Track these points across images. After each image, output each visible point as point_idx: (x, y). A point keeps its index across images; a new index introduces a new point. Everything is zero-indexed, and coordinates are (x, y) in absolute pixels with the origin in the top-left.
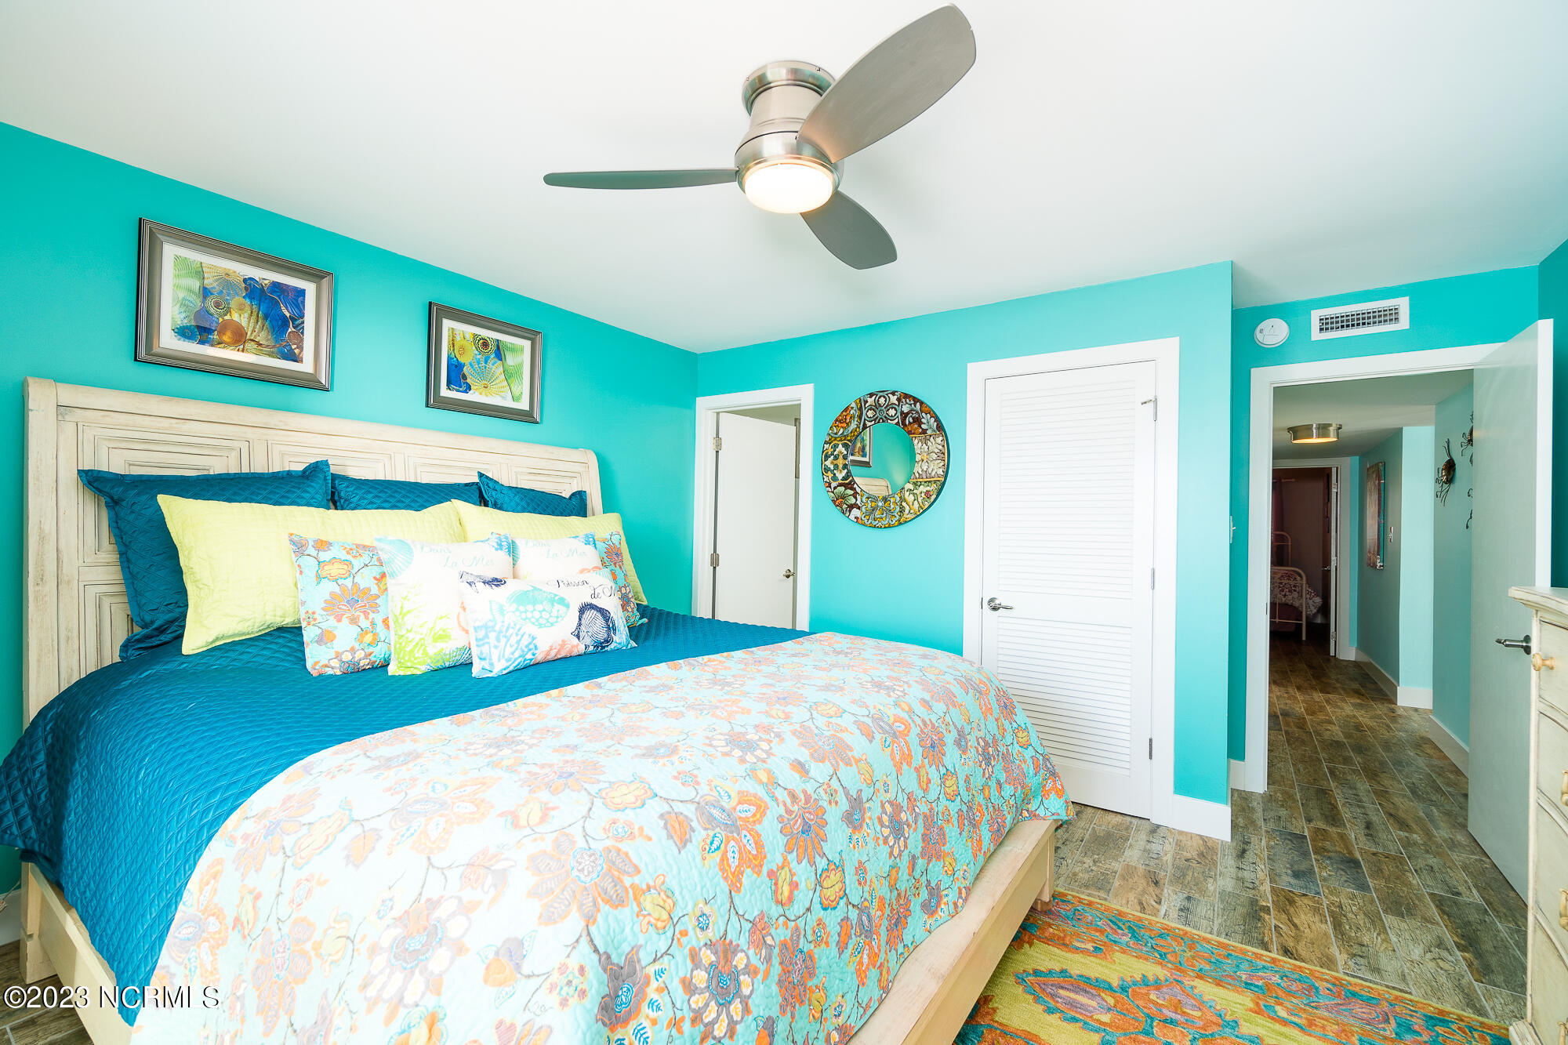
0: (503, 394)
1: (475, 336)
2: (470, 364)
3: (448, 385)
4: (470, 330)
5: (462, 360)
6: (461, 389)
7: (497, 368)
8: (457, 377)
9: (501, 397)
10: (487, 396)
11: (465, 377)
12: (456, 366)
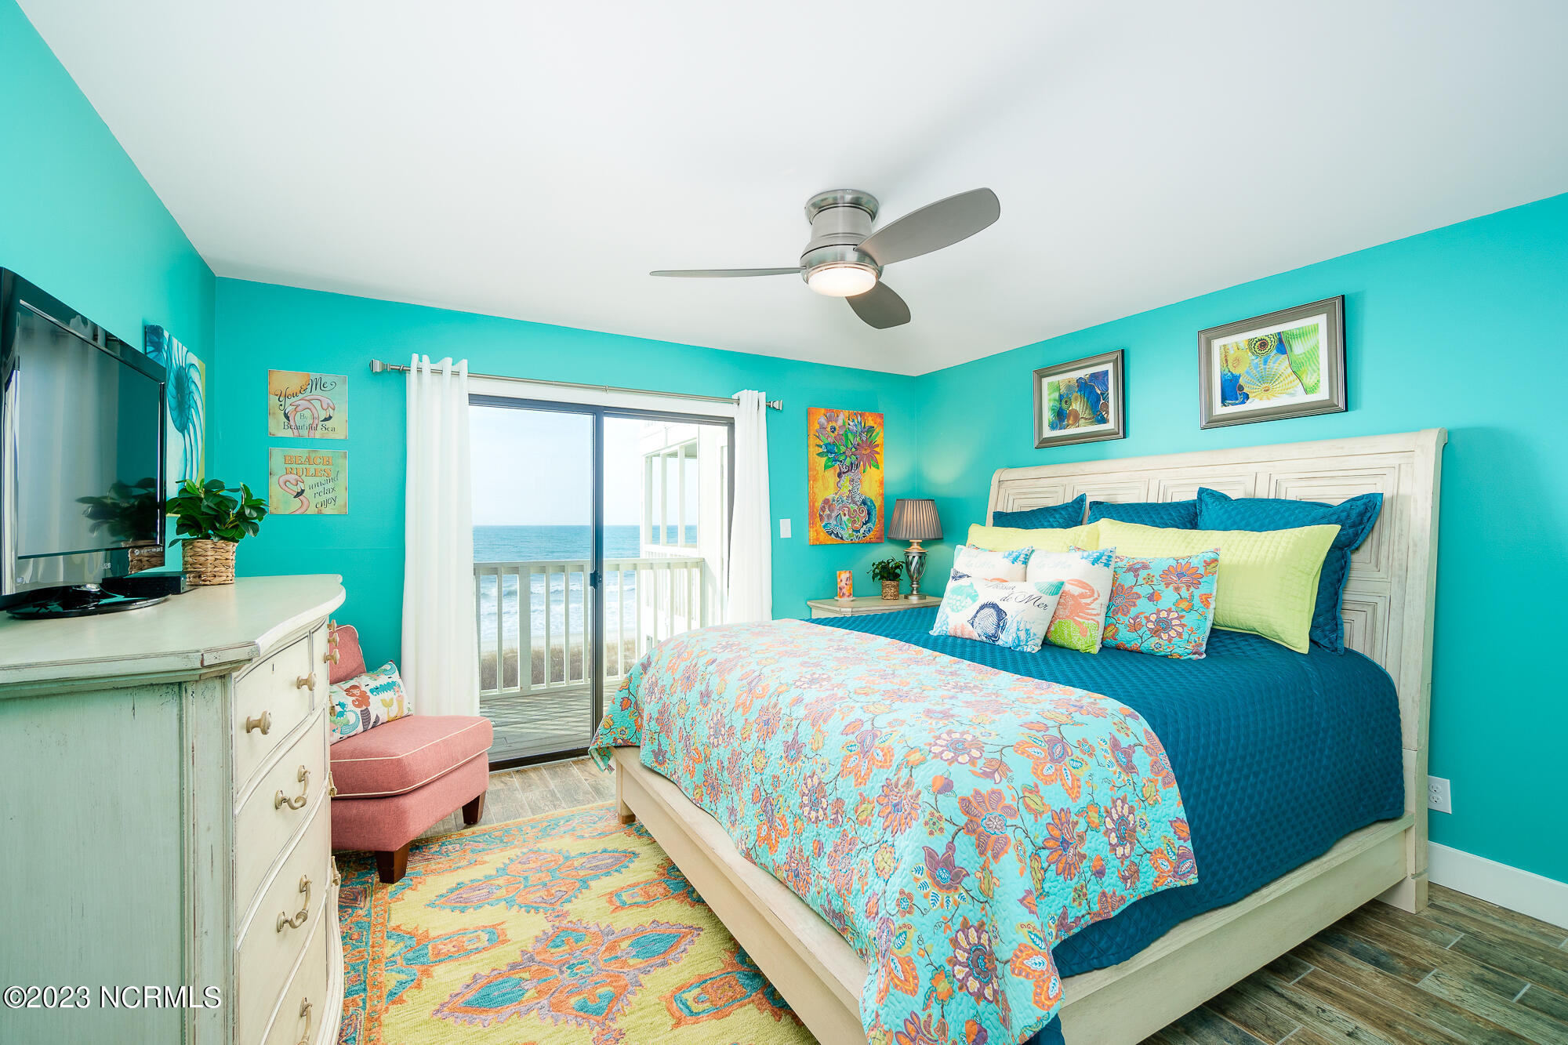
0: (1291, 391)
1: (1250, 341)
2: (1247, 372)
3: (1222, 402)
4: (1243, 338)
5: (1236, 372)
6: (1237, 402)
7: (1280, 365)
8: (1233, 391)
9: (1288, 394)
10: (1269, 399)
11: (1241, 388)
12: (1231, 380)
